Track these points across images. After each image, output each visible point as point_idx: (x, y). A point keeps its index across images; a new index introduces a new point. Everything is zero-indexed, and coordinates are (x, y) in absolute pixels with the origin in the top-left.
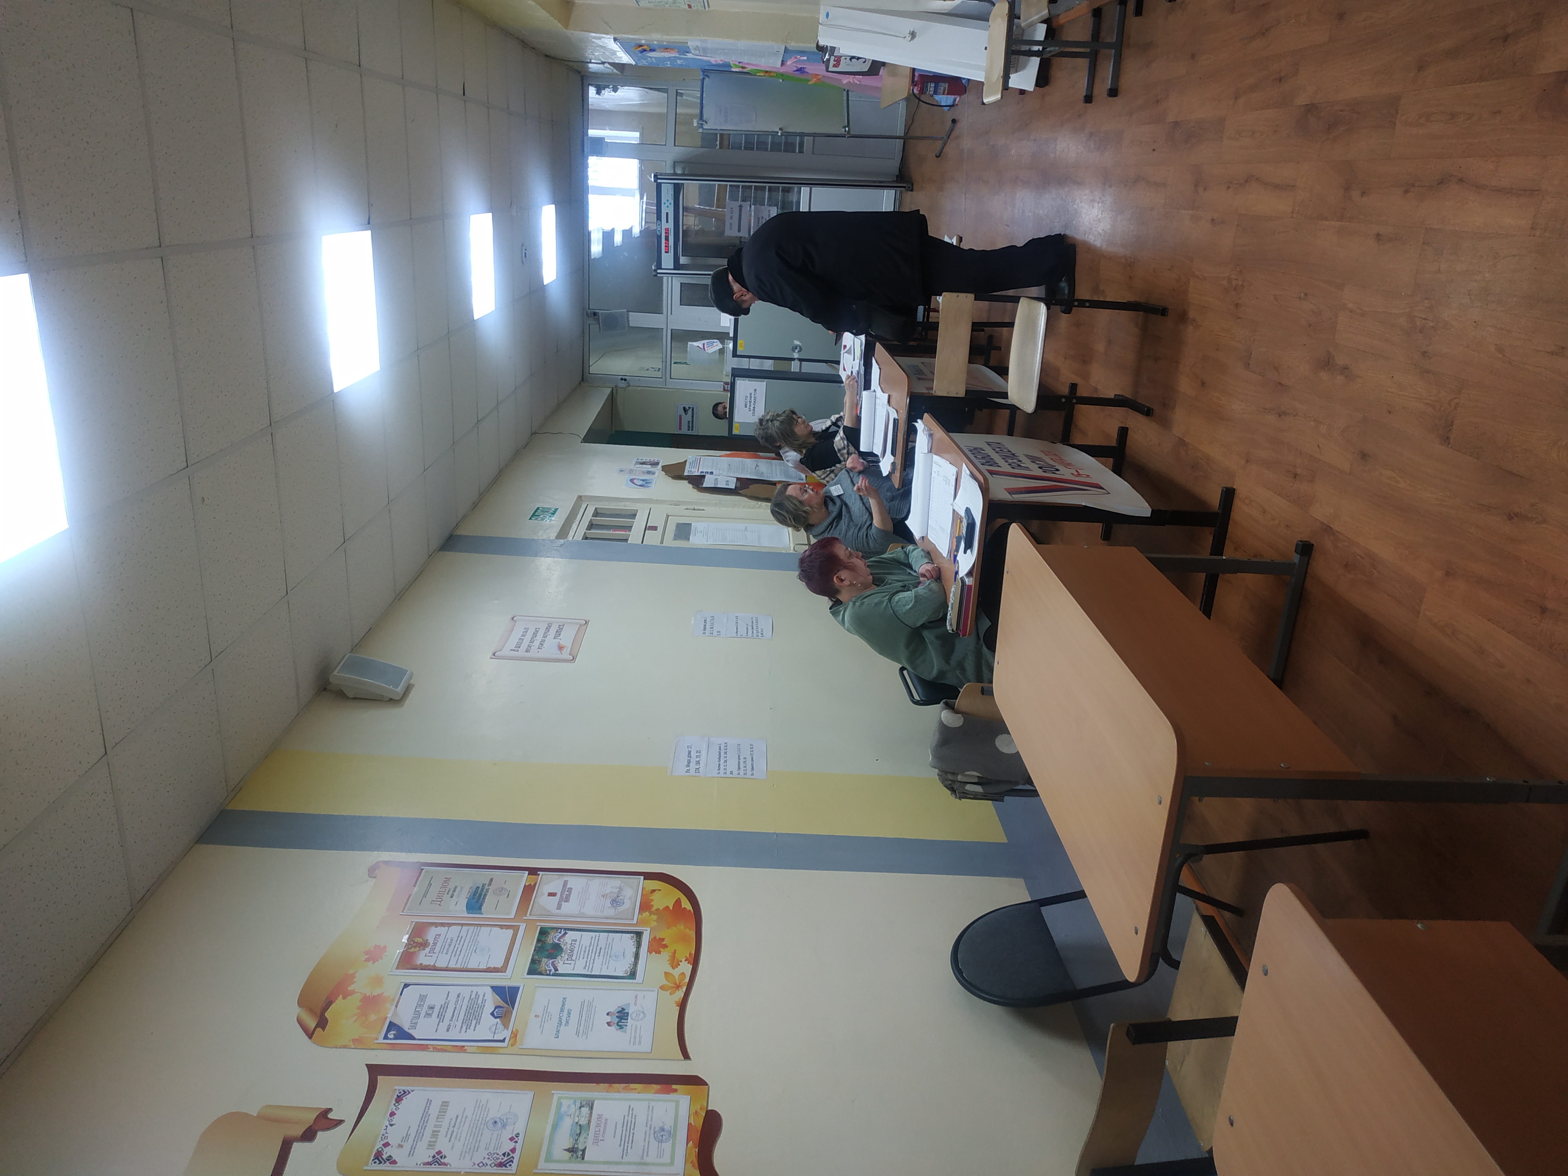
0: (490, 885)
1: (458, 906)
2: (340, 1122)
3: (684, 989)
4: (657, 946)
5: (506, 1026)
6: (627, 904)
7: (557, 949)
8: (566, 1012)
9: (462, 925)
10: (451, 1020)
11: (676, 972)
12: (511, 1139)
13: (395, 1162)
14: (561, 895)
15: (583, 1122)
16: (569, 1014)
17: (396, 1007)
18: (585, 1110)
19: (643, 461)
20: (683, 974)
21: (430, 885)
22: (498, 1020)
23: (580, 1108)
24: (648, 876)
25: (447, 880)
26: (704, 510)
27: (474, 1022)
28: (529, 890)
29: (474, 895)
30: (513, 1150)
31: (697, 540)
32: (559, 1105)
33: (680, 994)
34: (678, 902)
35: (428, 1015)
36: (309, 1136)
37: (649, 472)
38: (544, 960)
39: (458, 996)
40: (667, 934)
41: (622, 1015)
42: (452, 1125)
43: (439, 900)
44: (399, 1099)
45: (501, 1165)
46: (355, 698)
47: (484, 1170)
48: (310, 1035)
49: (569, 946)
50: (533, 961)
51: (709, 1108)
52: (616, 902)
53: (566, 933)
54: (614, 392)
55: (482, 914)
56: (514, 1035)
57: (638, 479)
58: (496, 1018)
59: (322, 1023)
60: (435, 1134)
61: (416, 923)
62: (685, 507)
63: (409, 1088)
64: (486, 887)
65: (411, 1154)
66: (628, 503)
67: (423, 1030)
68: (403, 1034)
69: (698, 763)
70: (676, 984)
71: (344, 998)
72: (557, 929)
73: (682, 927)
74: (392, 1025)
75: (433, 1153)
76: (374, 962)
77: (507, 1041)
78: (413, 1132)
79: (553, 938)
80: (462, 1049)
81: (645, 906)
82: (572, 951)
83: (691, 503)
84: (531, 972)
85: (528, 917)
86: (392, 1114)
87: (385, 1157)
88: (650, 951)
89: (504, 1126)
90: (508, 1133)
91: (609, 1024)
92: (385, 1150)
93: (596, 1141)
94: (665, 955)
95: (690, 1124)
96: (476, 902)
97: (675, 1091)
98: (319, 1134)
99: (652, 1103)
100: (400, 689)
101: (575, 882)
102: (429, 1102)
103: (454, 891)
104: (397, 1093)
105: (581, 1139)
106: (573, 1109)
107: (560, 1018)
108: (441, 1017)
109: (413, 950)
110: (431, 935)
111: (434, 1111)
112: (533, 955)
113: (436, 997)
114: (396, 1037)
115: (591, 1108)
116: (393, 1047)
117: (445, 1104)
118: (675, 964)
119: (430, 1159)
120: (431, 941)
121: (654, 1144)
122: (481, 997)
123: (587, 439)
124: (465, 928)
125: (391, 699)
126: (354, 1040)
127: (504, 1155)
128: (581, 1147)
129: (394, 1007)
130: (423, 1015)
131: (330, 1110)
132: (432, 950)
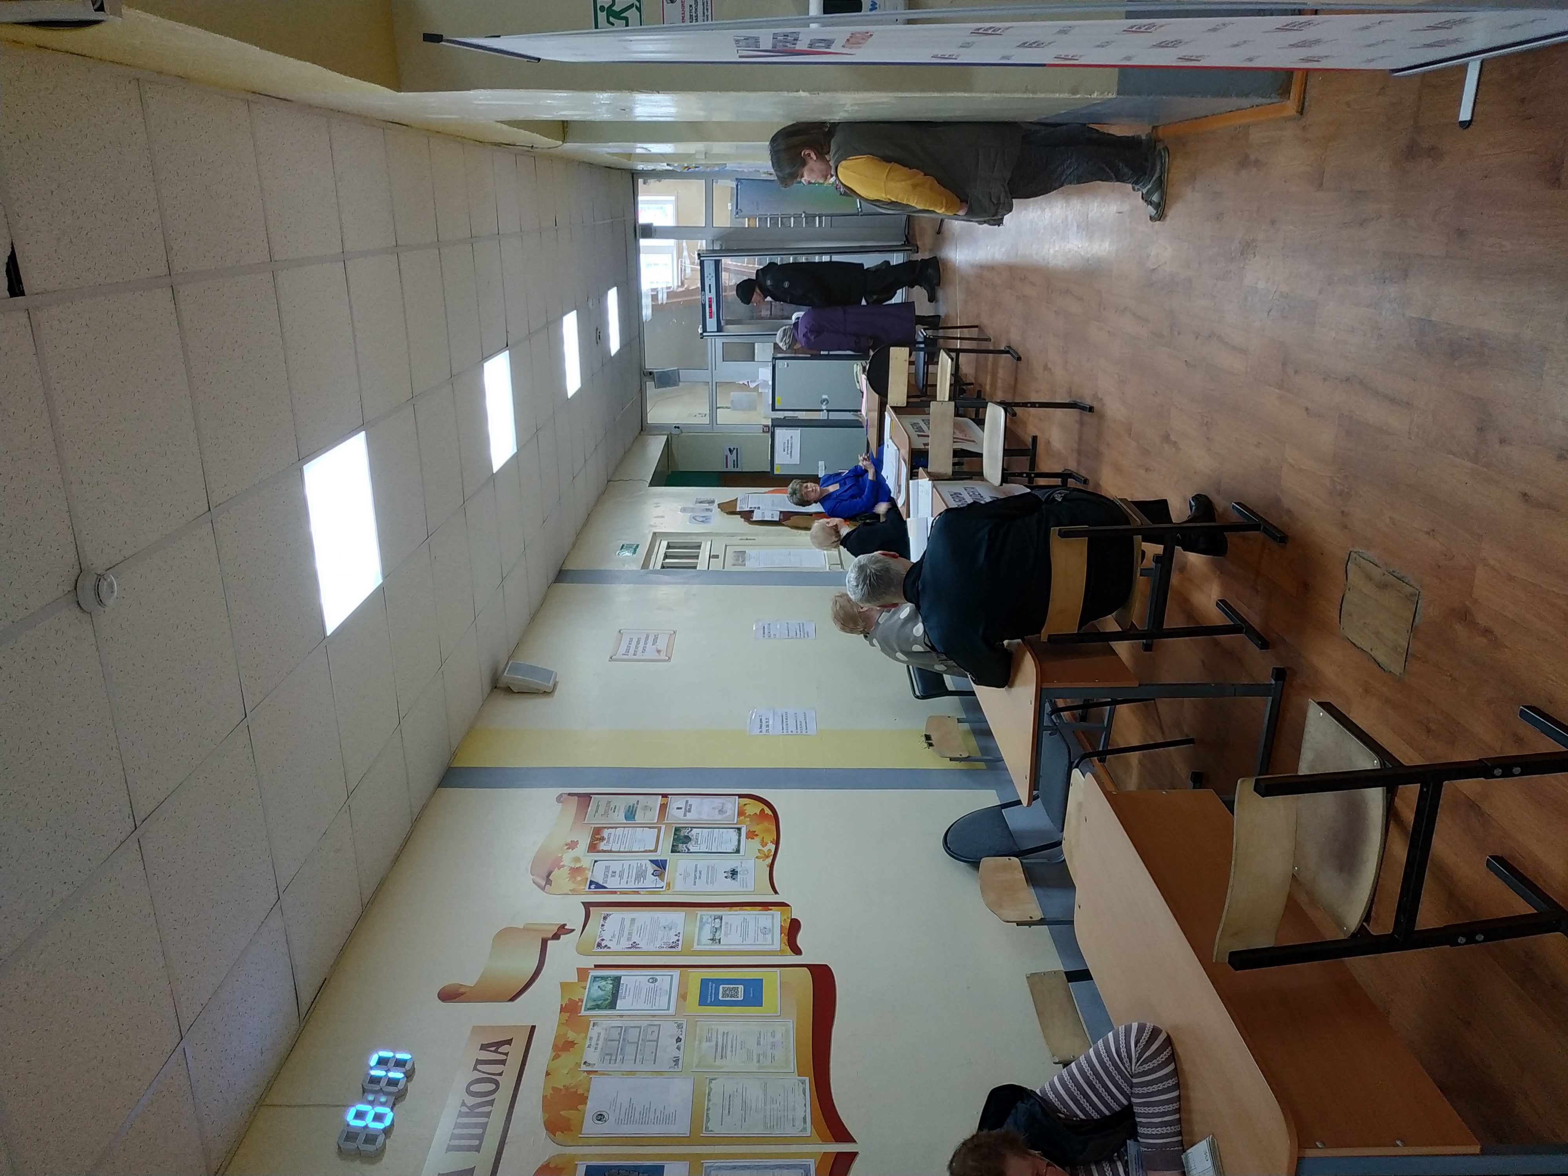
0: (638, 804)
1: (619, 817)
2: (573, 930)
3: (771, 858)
4: (751, 835)
5: (663, 880)
6: (729, 813)
7: (687, 839)
8: (698, 872)
9: (624, 827)
10: (628, 878)
11: (765, 849)
12: (676, 935)
13: (609, 948)
14: (685, 809)
15: (717, 926)
16: (700, 873)
17: (592, 872)
18: (718, 921)
19: (700, 500)
20: (770, 850)
21: (598, 806)
22: (657, 877)
23: (715, 919)
24: (741, 796)
25: (609, 802)
26: (755, 540)
27: (642, 879)
28: (663, 807)
29: (628, 810)
30: (678, 940)
31: (751, 565)
32: (701, 919)
33: (770, 860)
34: (763, 810)
35: (612, 876)
36: (556, 937)
37: (707, 510)
38: (680, 845)
39: (630, 865)
40: (756, 828)
41: (734, 873)
42: (639, 929)
43: (606, 813)
44: (605, 918)
45: (672, 947)
46: (518, 692)
47: (662, 950)
48: (543, 889)
49: (695, 837)
50: (673, 846)
51: (793, 917)
52: (721, 812)
53: (691, 830)
54: (670, 439)
55: (635, 820)
56: (668, 884)
57: (699, 516)
58: (655, 876)
59: (549, 881)
60: (630, 934)
61: (594, 827)
62: (740, 538)
63: (611, 913)
64: (635, 806)
65: (618, 943)
66: (694, 537)
67: (611, 884)
68: (598, 886)
69: (768, 726)
70: (765, 855)
71: (559, 869)
72: (686, 828)
73: (767, 824)
74: (591, 882)
75: (631, 943)
76: (572, 850)
77: (664, 887)
78: (617, 933)
79: (685, 832)
80: (638, 893)
81: (741, 813)
82: (697, 839)
83: (744, 534)
84: (672, 852)
85: (666, 821)
86: (603, 925)
87: (603, 945)
88: (747, 838)
89: (670, 929)
90: (673, 932)
91: (726, 877)
92: (603, 942)
93: (726, 935)
94: (757, 840)
95: (781, 926)
96: (630, 814)
97: (771, 910)
98: (562, 936)
99: (757, 916)
100: (551, 684)
101: (692, 800)
102: (623, 919)
103: (615, 808)
104: (603, 915)
105: (717, 934)
106: (710, 920)
107: (695, 875)
108: (621, 877)
109: (595, 842)
110: (605, 833)
111: (627, 923)
112: (673, 843)
113: (616, 866)
114: (595, 888)
115: (721, 919)
116: (595, 893)
117: (633, 920)
118: (764, 844)
119: (630, 946)
120: (606, 837)
121: (761, 936)
122: (644, 865)
123: (653, 483)
124: (626, 829)
125: (545, 692)
126: (570, 890)
127: (673, 942)
128: (717, 938)
129: (591, 873)
130: (609, 876)
131: (565, 925)
132: (608, 842)
